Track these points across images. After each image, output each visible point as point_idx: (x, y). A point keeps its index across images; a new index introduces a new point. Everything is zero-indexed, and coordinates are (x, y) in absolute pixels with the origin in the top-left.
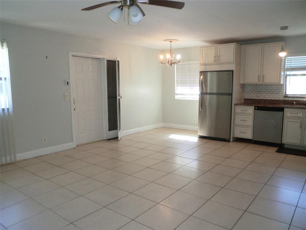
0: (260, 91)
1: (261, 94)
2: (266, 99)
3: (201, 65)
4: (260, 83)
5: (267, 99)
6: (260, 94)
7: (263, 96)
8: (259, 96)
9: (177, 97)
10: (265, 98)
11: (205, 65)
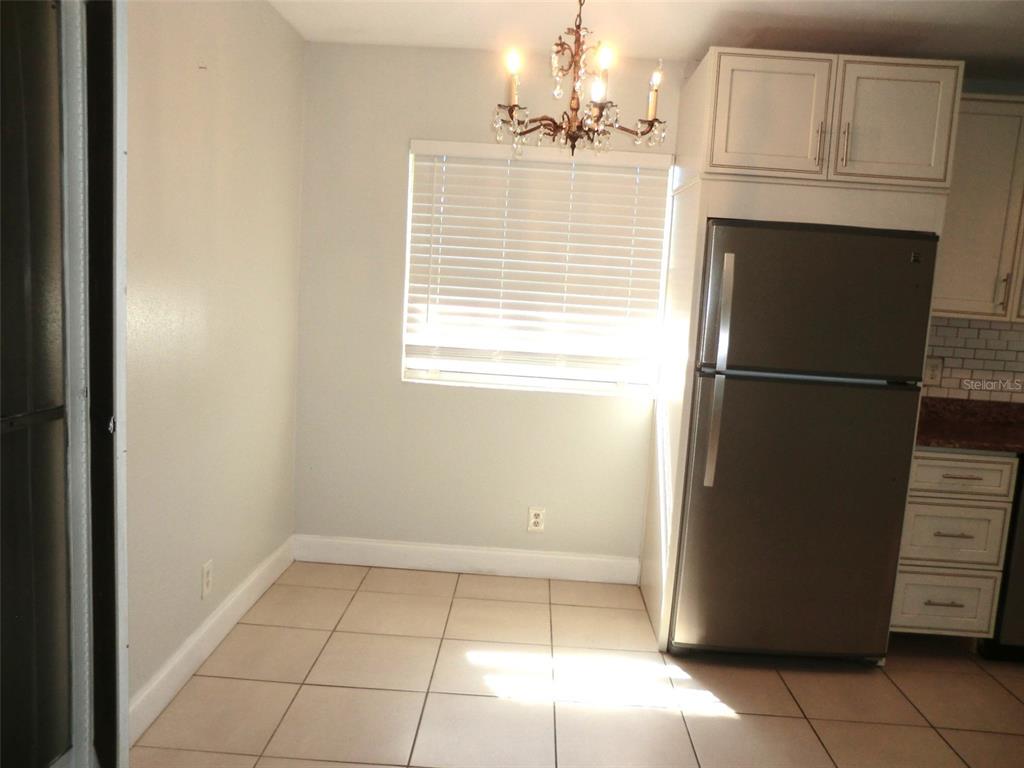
0: (943, 358)
1: (947, 373)
2: (968, 401)
3: (715, 172)
4: (1005, 316)
5: (975, 396)
6: (938, 373)
7: (954, 383)
8: (936, 381)
9: (418, 370)
10: (963, 396)
11: (746, 175)
